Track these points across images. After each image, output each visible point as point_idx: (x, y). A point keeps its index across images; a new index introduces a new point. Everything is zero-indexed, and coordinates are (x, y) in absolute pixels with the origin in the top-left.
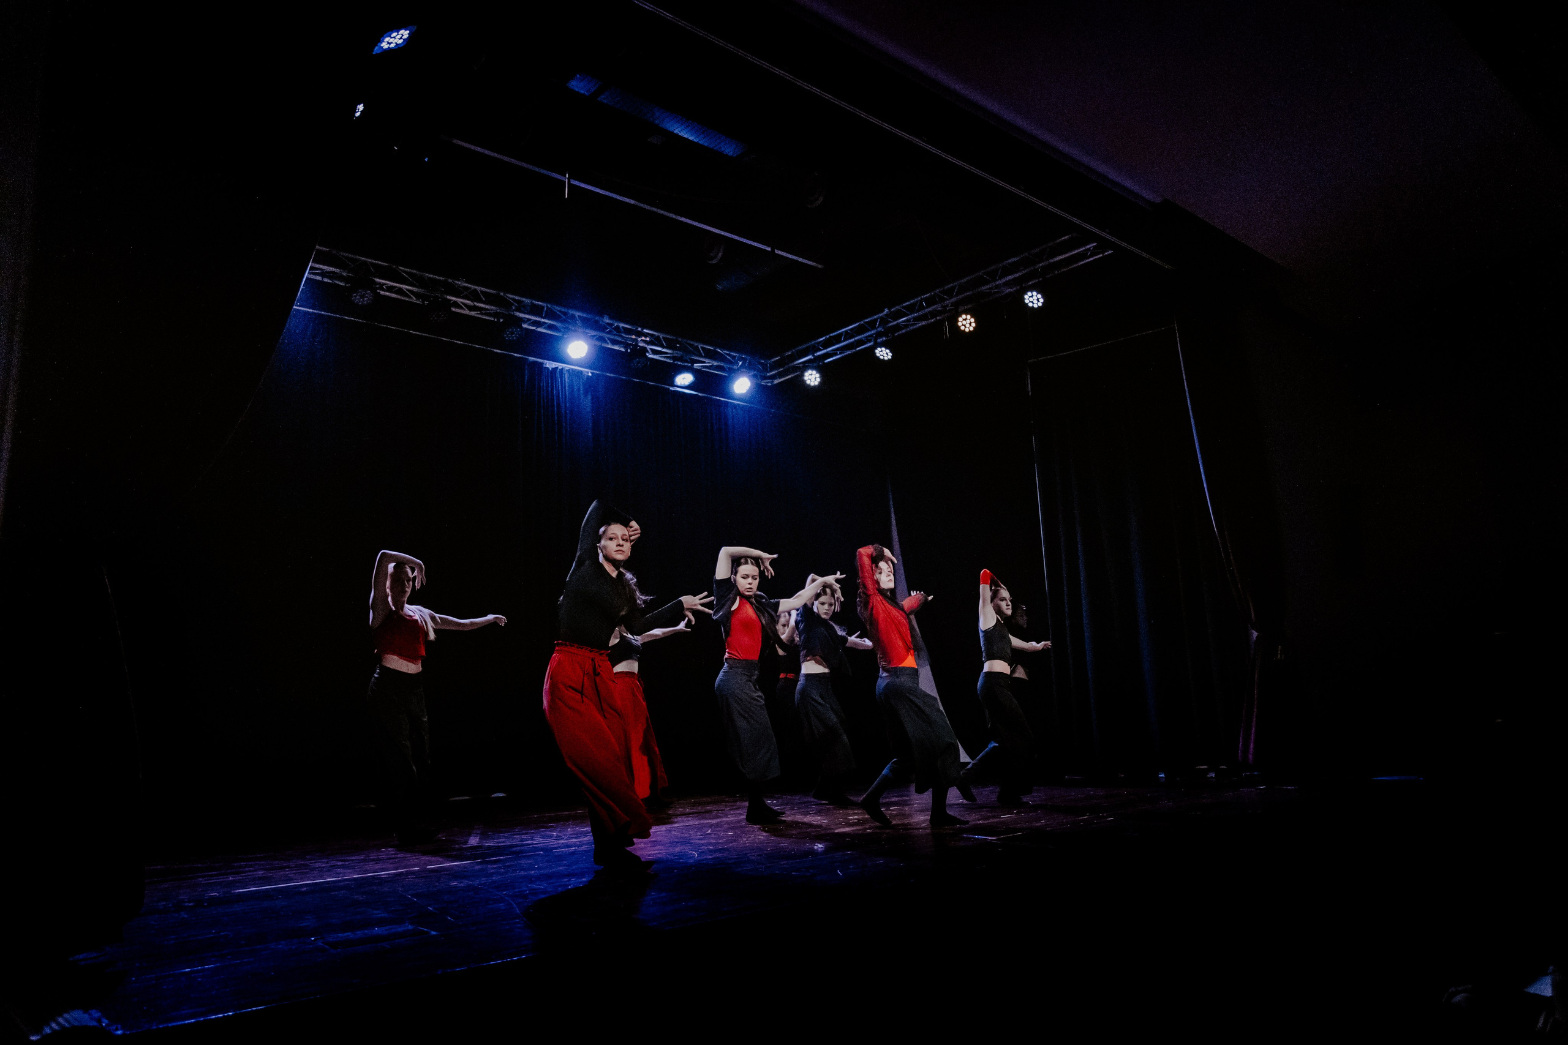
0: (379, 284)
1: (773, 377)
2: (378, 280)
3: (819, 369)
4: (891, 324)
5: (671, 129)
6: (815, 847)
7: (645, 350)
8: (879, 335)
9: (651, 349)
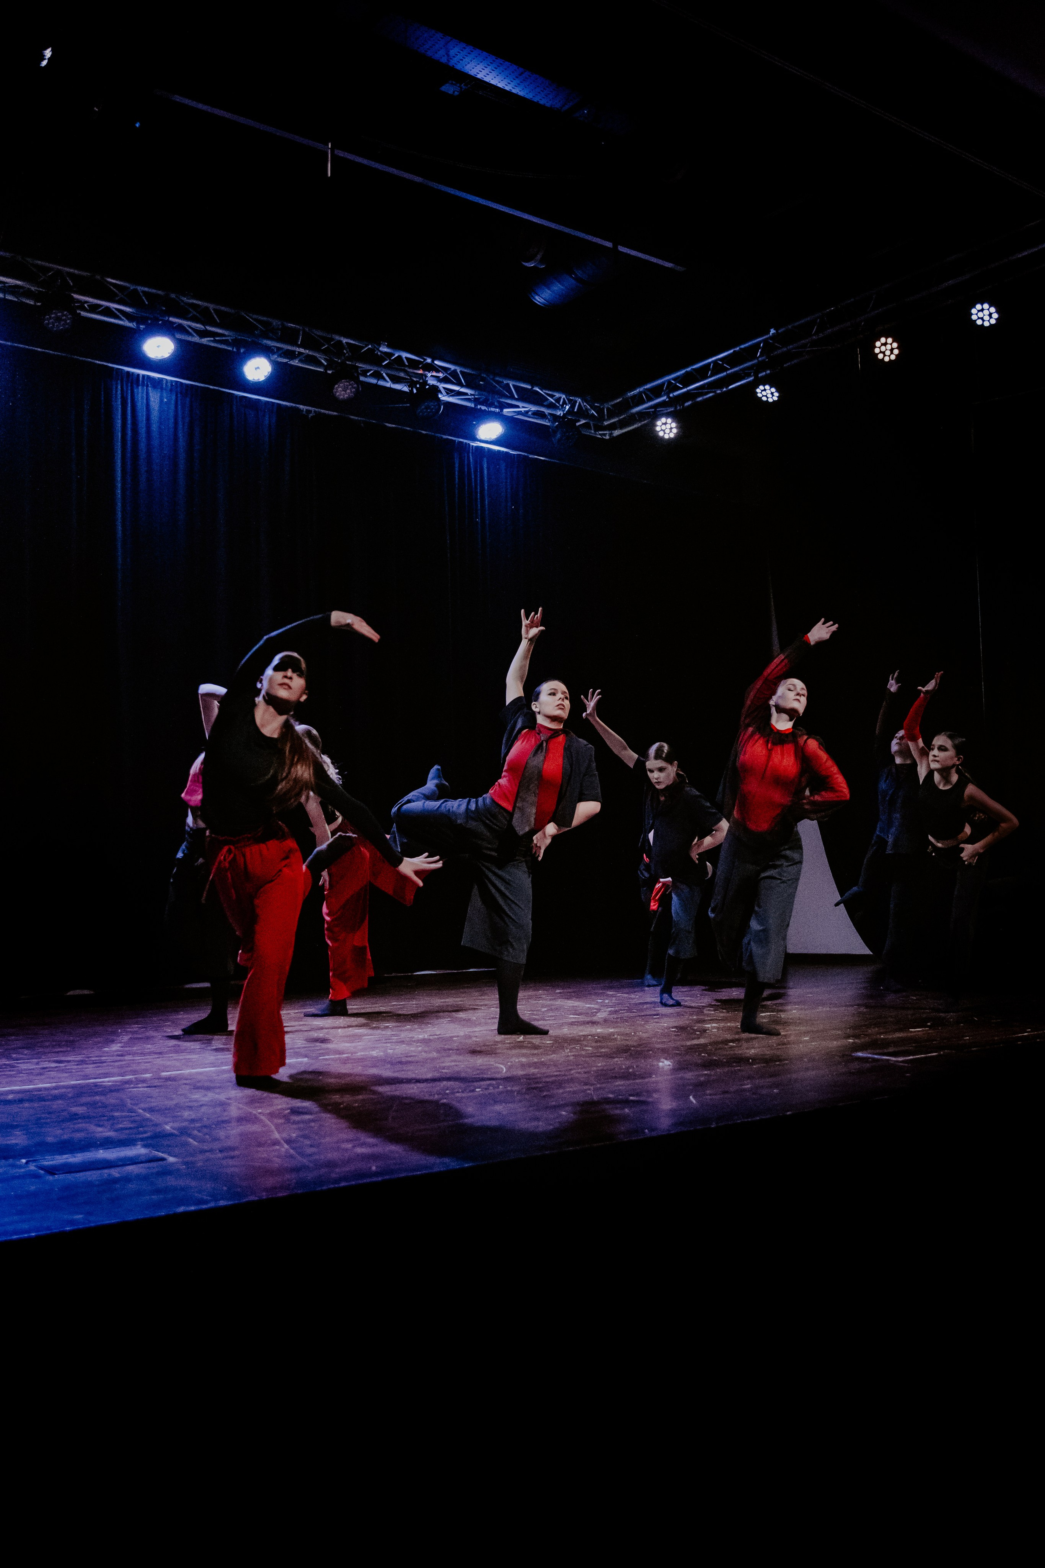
0: (78, 301)
1: (612, 427)
2: (76, 296)
3: (674, 415)
4: (779, 351)
5: (472, 73)
6: (661, 1064)
7: (435, 390)
8: (761, 367)
9: (444, 388)
